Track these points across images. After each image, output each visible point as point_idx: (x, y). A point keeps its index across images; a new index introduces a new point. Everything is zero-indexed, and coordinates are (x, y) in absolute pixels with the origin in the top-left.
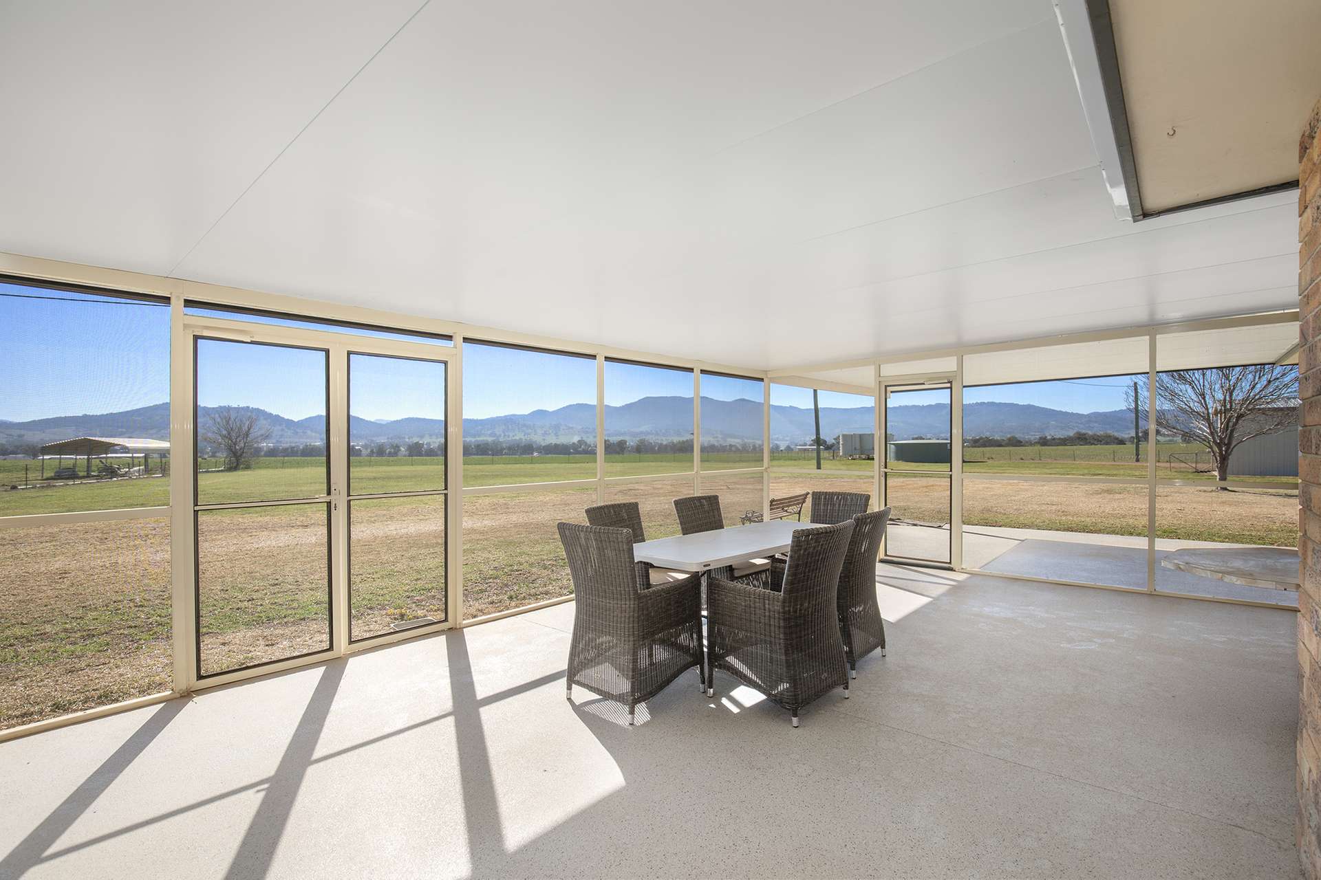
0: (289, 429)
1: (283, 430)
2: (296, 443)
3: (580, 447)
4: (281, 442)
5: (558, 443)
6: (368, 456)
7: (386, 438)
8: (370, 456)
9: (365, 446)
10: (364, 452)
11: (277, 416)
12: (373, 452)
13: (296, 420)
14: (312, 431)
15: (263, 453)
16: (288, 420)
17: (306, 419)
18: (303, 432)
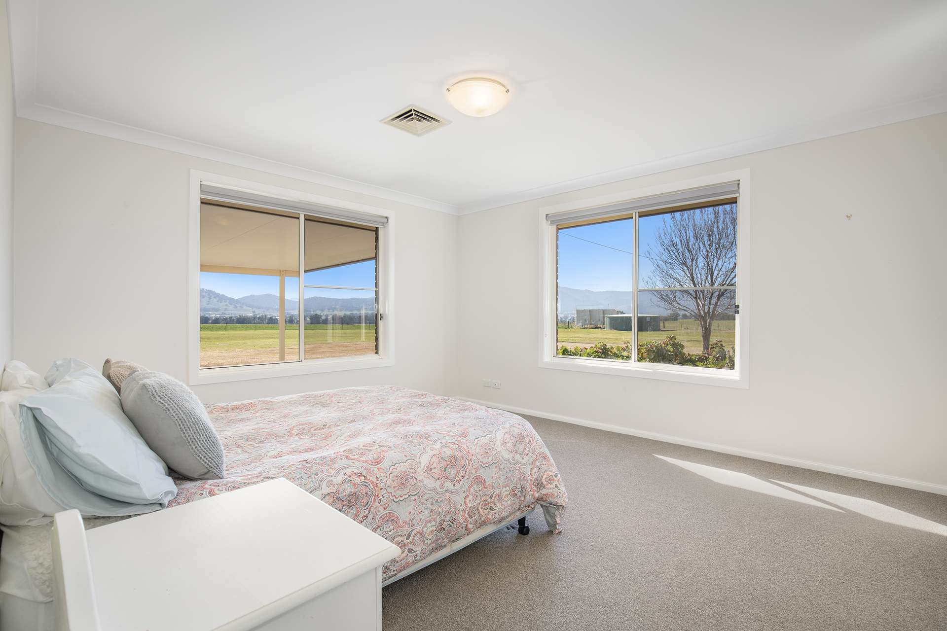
0: (231, 305)
1: (227, 305)
2: (235, 314)
4: (225, 314)
11: (223, 295)
13: (236, 298)
14: (246, 306)
15: (210, 321)
16: (230, 298)
17: (244, 298)
18: (240, 307)
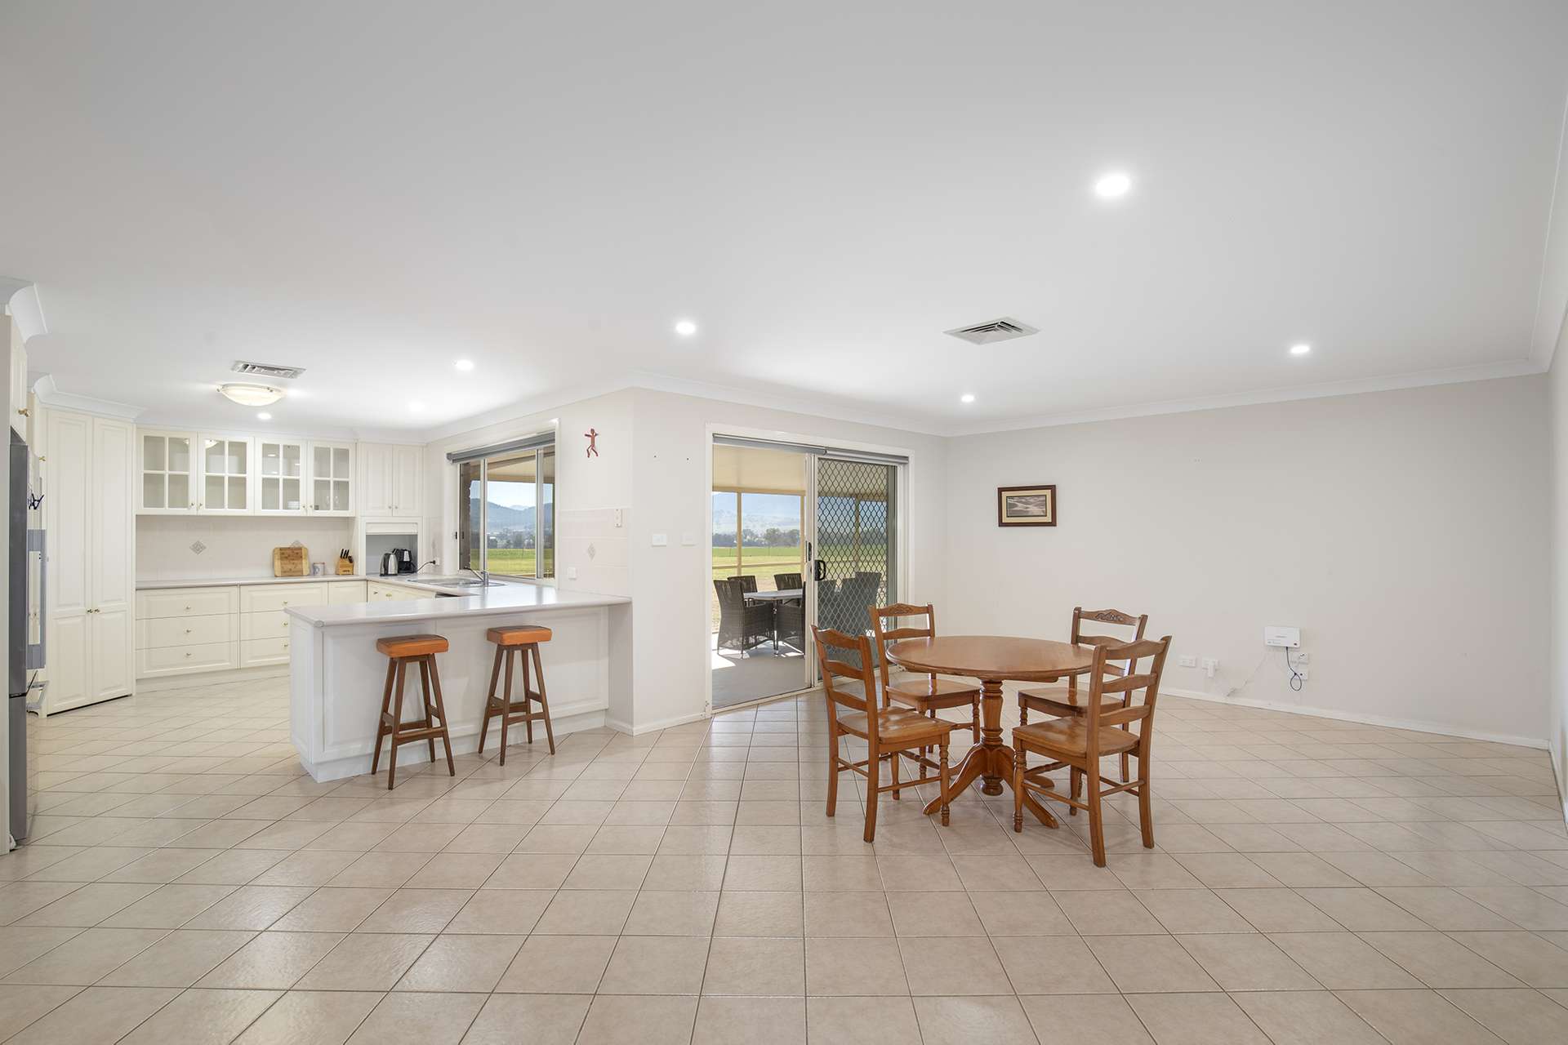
3: (745, 538)
5: (719, 533)
6: (503, 547)
7: (523, 526)
8: (506, 548)
9: (501, 537)
10: (501, 543)
12: (511, 544)
